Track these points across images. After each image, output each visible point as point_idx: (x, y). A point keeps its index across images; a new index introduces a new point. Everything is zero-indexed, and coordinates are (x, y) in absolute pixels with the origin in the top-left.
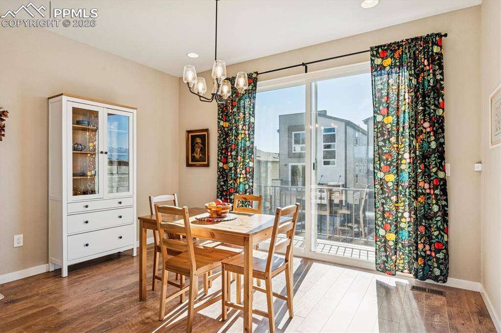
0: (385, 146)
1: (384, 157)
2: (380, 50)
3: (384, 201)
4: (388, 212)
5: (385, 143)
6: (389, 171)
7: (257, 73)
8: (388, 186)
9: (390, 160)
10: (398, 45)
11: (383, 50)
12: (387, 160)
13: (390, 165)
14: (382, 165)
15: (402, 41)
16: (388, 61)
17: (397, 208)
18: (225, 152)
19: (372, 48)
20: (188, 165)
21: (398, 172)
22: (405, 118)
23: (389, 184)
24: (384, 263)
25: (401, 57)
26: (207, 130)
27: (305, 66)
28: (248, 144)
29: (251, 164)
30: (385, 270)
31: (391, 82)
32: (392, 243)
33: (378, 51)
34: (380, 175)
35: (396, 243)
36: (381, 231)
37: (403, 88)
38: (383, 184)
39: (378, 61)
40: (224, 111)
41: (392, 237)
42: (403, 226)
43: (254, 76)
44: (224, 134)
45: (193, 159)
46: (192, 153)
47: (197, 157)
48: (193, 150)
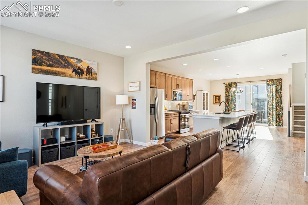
3: (269, 111)
12: (270, 103)
15: (273, 79)
16: (270, 83)
17: (272, 113)
18: (227, 101)
19: (267, 80)
20: (214, 104)
21: (273, 105)
22: (274, 95)
23: (271, 108)
24: (270, 124)
25: (273, 82)
26: (221, 95)
27: (250, 82)
28: (234, 99)
29: (235, 104)
30: (270, 125)
31: (271, 87)
32: (271, 120)
33: (268, 81)
34: (269, 106)
35: (272, 120)
36: (269, 118)
37: (274, 89)
38: (269, 108)
39: (268, 83)
40: (227, 91)
41: (271, 118)
42: (274, 116)
43: (236, 83)
44: (227, 96)
45: (216, 102)
46: (215, 101)
47: (217, 102)
48: (216, 100)
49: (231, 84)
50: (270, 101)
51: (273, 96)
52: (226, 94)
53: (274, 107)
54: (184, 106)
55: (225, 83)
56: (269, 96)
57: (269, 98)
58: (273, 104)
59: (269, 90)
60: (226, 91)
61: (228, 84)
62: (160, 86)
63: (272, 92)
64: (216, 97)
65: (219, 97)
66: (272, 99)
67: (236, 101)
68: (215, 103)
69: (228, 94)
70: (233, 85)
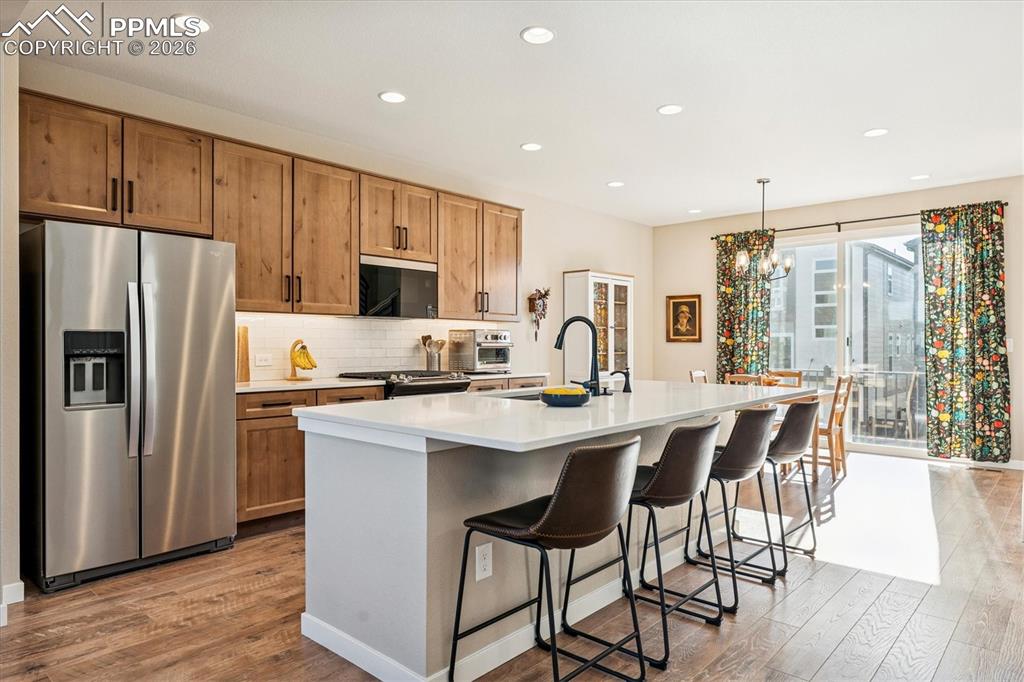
0: (938, 320)
1: (937, 332)
2: (932, 215)
3: (937, 379)
4: (941, 391)
5: (938, 316)
6: (943, 347)
7: (774, 230)
8: (941, 363)
9: (944, 334)
10: (954, 211)
11: (936, 215)
12: (940, 334)
13: (944, 341)
14: (935, 340)
15: (958, 207)
16: (941, 228)
17: (952, 387)
18: (728, 324)
19: (923, 212)
20: (669, 340)
21: (954, 348)
22: (962, 291)
23: (944, 361)
24: (937, 446)
25: (956, 224)
26: (699, 296)
27: (839, 225)
28: (760, 314)
29: (766, 339)
30: (938, 454)
31: (945, 250)
32: (945, 424)
33: (930, 215)
34: (932, 351)
35: (951, 424)
36: (934, 413)
37: (960, 259)
38: (935, 360)
39: (930, 226)
40: (726, 274)
41: (946, 418)
42: (959, 405)
43: (770, 233)
44: (727, 302)
45: (677, 332)
46: (675, 324)
47: (683, 329)
48: (676, 321)
49: (747, 240)
50: (939, 324)
51: (953, 296)
52: (723, 289)
53: (962, 353)
54: (457, 347)
55: (717, 237)
56: (936, 296)
57: (935, 307)
58: (959, 342)
59: (934, 266)
60: (724, 275)
61: (730, 239)
62: (240, 225)
63: (948, 275)
64: (677, 306)
65: (692, 306)
66: (947, 313)
67: (768, 326)
68: (674, 335)
69: (730, 290)
70: (755, 244)
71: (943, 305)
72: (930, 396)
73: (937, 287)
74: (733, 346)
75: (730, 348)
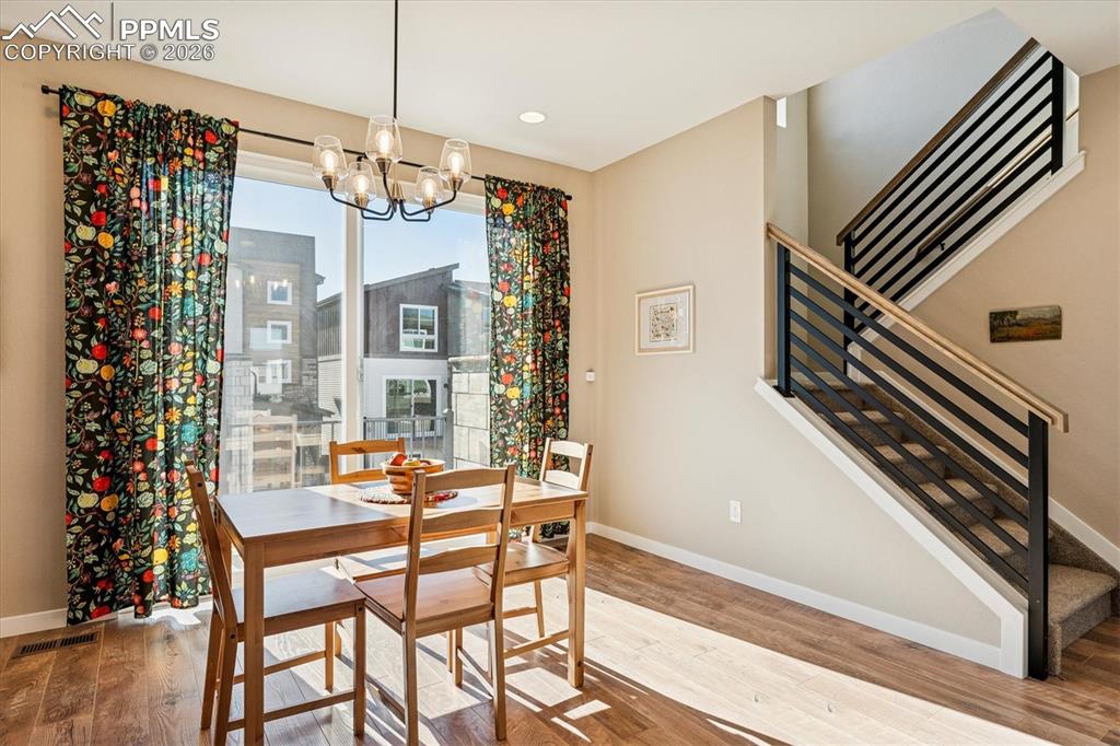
0: (505, 343)
1: (505, 361)
2: (499, 186)
3: (506, 430)
4: (511, 446)
5: (506, 338)
6: (513, 383)
7: (235, 125)
8: (510, 406)
9: (513, 364)
10: (523, 187)
11: (503, 187)
13: (513, 373)
14: (502, 372)
15: (527, 185)
16: (509, 208)
19: (488, 179)
22: (528, 303)
25: (524, 208)
31: (513, 242)
33: (495, 186)
34: (498, 389)
38: (502, 402)
39: (495, 202)
43: (225, 129)
44: (97, 269)
50: (506, 349)
51: (522, 308)
52: (85, 233)
55: (64, 92)
56: (504, 309)
57: (503, 323)
58: (524, 375)
59: (500, 263)
61: (109, 109)
63: (517, 279)
69: (109, 240)
70: (184, 145)
71: (511, 321)
72: (496, 456)
73: (503, 294)
74: (113, 383)
75: (108, 387)
